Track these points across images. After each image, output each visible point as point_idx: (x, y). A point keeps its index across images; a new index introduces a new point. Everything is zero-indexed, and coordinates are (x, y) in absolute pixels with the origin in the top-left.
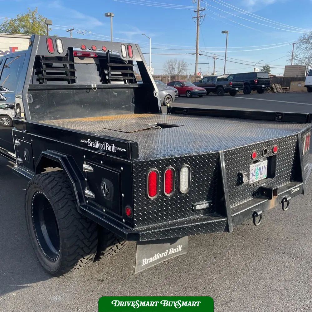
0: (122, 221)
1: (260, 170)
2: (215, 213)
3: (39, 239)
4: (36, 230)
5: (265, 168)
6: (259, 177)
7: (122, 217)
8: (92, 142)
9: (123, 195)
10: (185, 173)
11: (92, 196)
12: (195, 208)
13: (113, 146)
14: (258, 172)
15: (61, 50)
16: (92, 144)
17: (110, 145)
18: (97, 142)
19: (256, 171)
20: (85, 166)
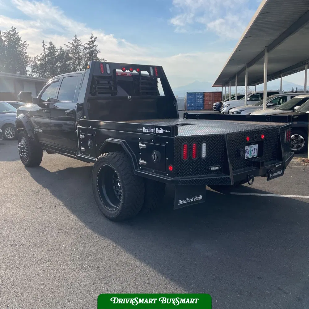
0: (166, 175)
1: (252, 150)
2: (223, 174)
3: (100, 193)
4: (99, 187)
5: (256, 150)
6: (252, 155)
7: (166, 173)
8: (146, 129)
9: (167, 158)
10: (204, 146)
11: (145, 163)
12: (210, 169)
13: (161, 129)
14: (251, 152)
15: (109, 72)
16: (146, 130)
17: (159, 129)
18: (150, 129)
19: (250, 151)
20: (140, 144)
